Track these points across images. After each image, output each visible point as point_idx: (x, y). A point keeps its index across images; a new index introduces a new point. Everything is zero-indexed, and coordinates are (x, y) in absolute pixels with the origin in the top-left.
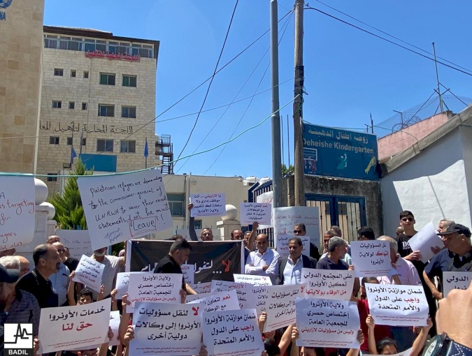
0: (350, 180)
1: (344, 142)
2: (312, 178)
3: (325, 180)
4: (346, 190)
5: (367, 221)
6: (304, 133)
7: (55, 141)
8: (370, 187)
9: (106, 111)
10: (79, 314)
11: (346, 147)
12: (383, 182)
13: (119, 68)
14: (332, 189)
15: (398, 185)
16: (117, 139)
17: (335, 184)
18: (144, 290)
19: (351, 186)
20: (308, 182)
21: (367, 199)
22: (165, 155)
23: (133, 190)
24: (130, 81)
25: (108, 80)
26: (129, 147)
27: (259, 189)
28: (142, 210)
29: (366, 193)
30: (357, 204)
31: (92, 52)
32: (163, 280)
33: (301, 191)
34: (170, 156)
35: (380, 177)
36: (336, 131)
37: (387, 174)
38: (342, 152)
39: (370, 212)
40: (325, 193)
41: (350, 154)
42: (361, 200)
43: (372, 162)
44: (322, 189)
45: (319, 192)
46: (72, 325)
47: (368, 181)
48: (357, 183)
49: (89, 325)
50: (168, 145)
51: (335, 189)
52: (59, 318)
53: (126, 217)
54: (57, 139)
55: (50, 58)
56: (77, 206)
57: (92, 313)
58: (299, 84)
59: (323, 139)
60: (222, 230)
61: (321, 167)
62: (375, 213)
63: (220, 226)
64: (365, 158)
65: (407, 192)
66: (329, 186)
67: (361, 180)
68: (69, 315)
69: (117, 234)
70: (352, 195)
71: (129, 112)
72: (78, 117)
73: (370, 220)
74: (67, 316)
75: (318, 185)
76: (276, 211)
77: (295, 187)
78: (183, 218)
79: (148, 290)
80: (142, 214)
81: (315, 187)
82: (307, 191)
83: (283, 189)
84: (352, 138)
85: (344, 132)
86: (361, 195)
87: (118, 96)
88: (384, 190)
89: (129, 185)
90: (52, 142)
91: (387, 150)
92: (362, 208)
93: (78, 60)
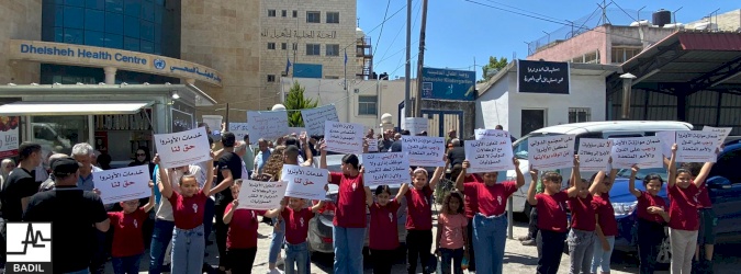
0: (454, 101)
1: (451, 77)
2: (428, 101)
3: (437, 101)
4: (451, 107)
5: (464, 126)
6: (424, 73)
7: (272, 46)
8: (467, 105)
9: (313, 17)
11: (452, 81)
12: (477, 102)
14: (441, 106)
15: (483, 104)
16: (323, 43)
17: (443, 104)
19: (454, 105)
20: (424, 103)
21: (465, 112)
22: (366, 57)
26: (334, 50)
29: (464, 109)
30: (458, 115)
33: (420, 108)
34: (371, 57)
35: (475, 99)
36: (446, 71)
37: (478, 97)
38: (450, 84)
39: (466, 121)
40: (436, 109)
41: (456, 85)
42: (461, 113)
43: (471, 89)
44: (434, 107)
45: (432, 109)
47: (467, 101)
48: (459, 103)
50: (369, 47)
51: (443, 107)
54: (274, 45)
58: (422, 44)
59: (437, 76)
61: (434, 94)
62: (470, 121)
63: (381, 127)
64: (466, 87)
65: (486, 109)
66: (439, 105)
67: (462, 101)
70: (454, 110)
71: (333, 18)
72: (290, 24)
75: (432, 105)
77: (416, 106)
81: (429, 106)
82: (423, 108)
83: (410, 107)
84: (457, 75)
85: (451, 71)
86: (461, 110)
87: (323, 3)
88: (476, 107)
90: (269, 48)
92: (461, 118)
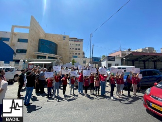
6: (93, 58)
9: (76, 49)
11: (97, 59)
13: (78, 43)
16: (78, 53)
24: (79, 45)
25: (77, 45)
26: (79, 54)
31: (75, 41)
34: (85, 55)
50: (84, 53)
54: (70, 53)
55: (70, 42)
71: (79, 49)
72: (73, 50)
87: (78, 47)
91: (101, 60)
93: (73, 42)
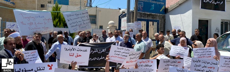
0: (154, 14)
2: (141, 13)
3: (145, 14)
4: (153, 18)
5: (159, 28)
8: (161, 16)
10: (76, 50)
12: (167, 15)
14: (147, 17)
15: (171, 16)
17: (149, 15)
18: (117, 53)
19: (155, 16)
20: (139, 14)
21: (160, 21)
23: (79, 16)
27: (122, 16)
28: (82, 22)
29: (160, 19)
30: (156, 23)
32: (126, 50)
33: (136, 18)
35: (166, 13)
37: (168, 12)
38: (153, 4)
39: (161, 25)
40: (145, 19)
42: (158, 22)
43: (163, 7)
44: (144, 17)
45: (143, 18)
46: (74, 54)
47: (161, 14)
48: (157, 15)
49: (80, 56)
51: (148, 17)
52: (68, 50)
53: (78, 24)
56: (56, 19)
57: (82, 51)
60: (109, 30)
61: (144, 9)
63: (108, 29)
64: (161, 6)
65: (174, 19)
66: (146, 16)
67: (159, 14)
68: (72, 50)
69: (76, 29)
70: (155, 19)
73: (160, 28)
74: (71, 50)
75: (143, 16)
76: (127, 24)
77: (134, 16)
78: (95, 25)
79: (119, 53)
80: (82, 24)
81: (141, 16)
82: (138, 18)
83: (130, 17)
86: (158, 19)
88: (166, 18)
89: (78, 15)
92: (158, 24)
